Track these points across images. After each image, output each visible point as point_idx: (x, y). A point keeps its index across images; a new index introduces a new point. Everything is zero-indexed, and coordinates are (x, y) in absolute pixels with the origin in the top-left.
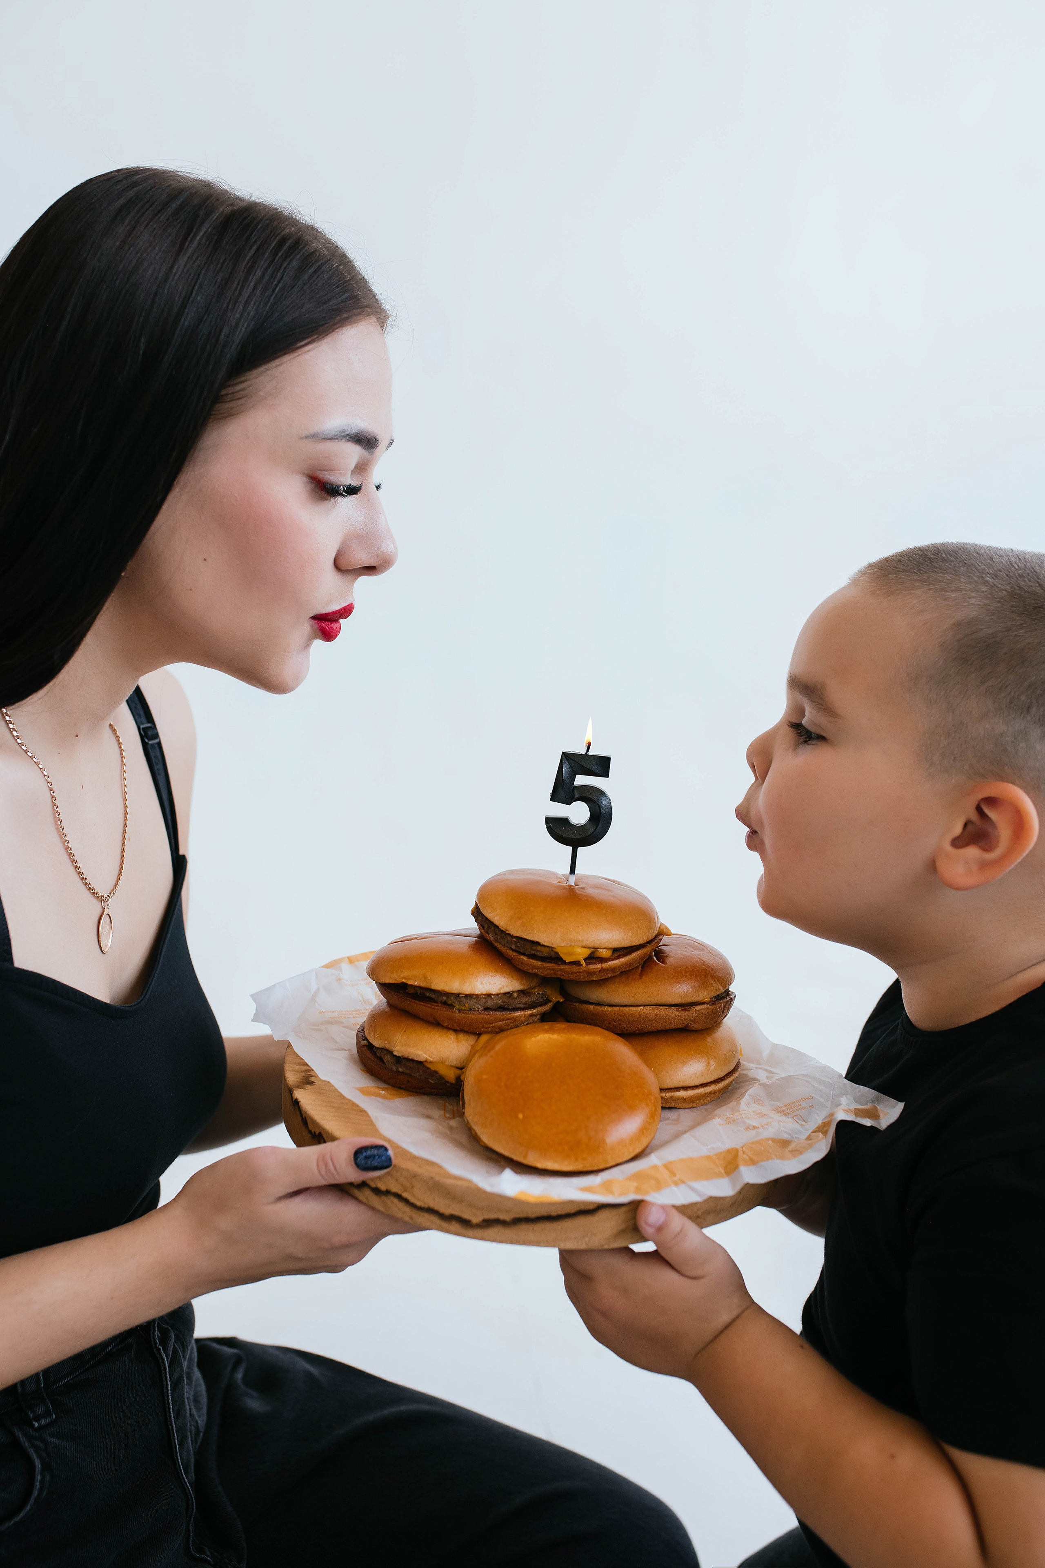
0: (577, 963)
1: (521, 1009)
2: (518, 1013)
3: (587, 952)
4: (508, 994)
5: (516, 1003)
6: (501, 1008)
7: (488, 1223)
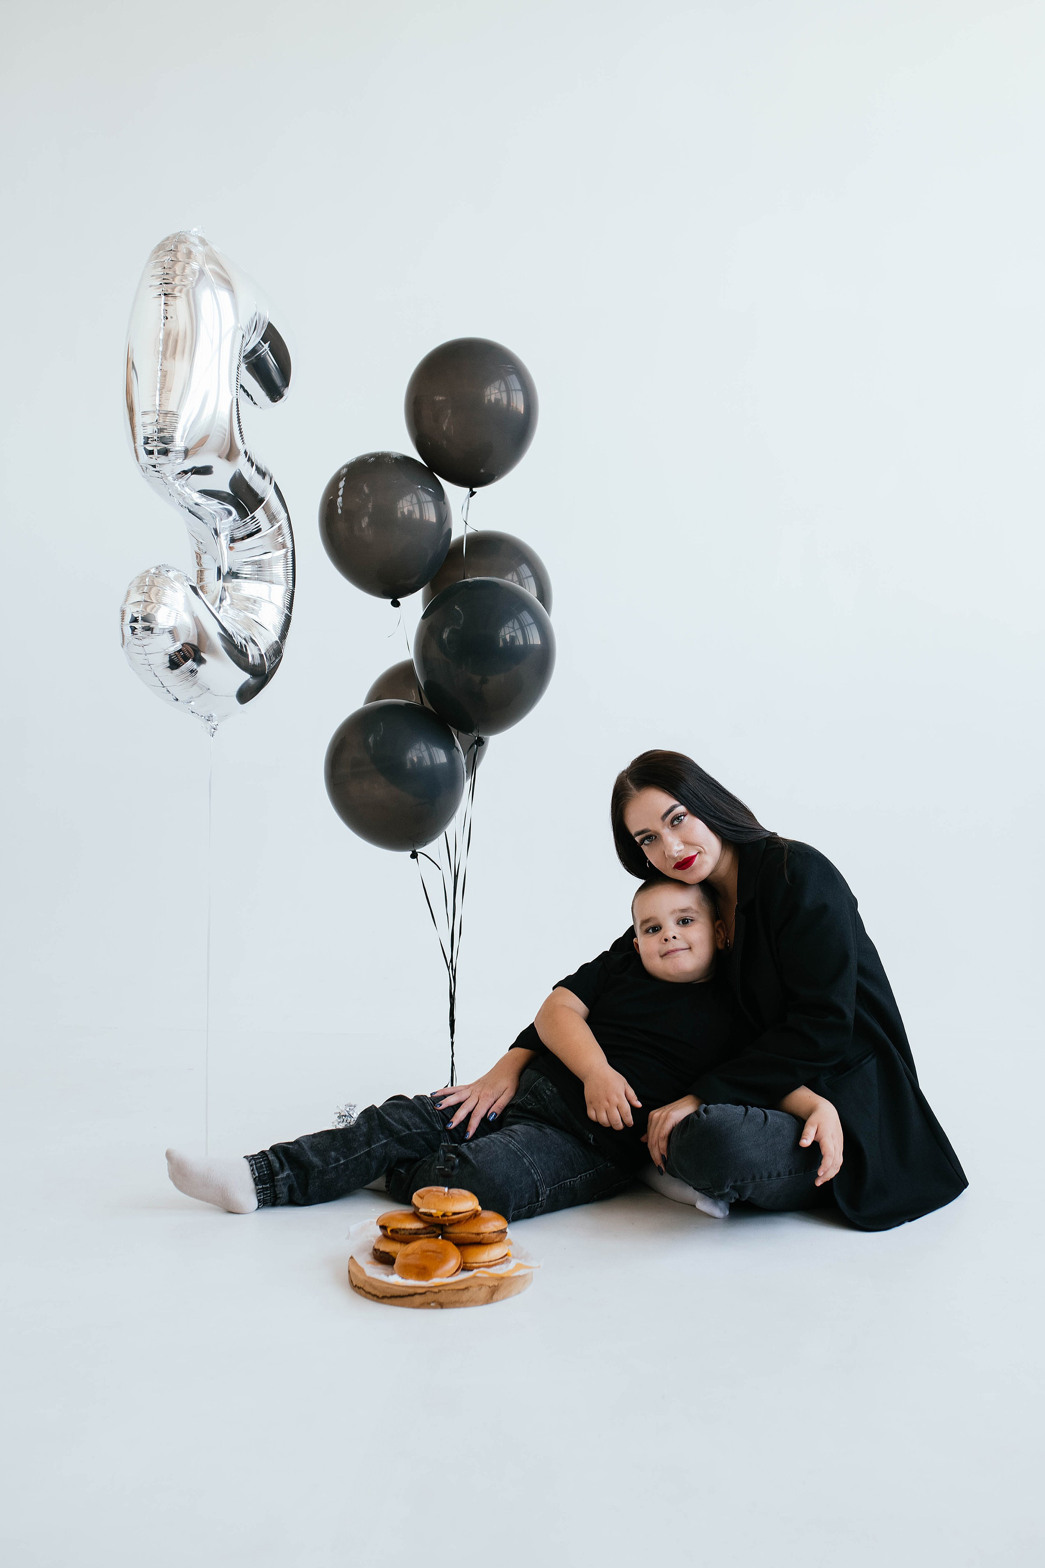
0: (438, 1217)
1: (422, 1234)
2: (421, 1236)
3: (442, 1213)
4: (418, 1229)
5: (420, 1232)
6: (416, 1234)
7: (384, 1297)
